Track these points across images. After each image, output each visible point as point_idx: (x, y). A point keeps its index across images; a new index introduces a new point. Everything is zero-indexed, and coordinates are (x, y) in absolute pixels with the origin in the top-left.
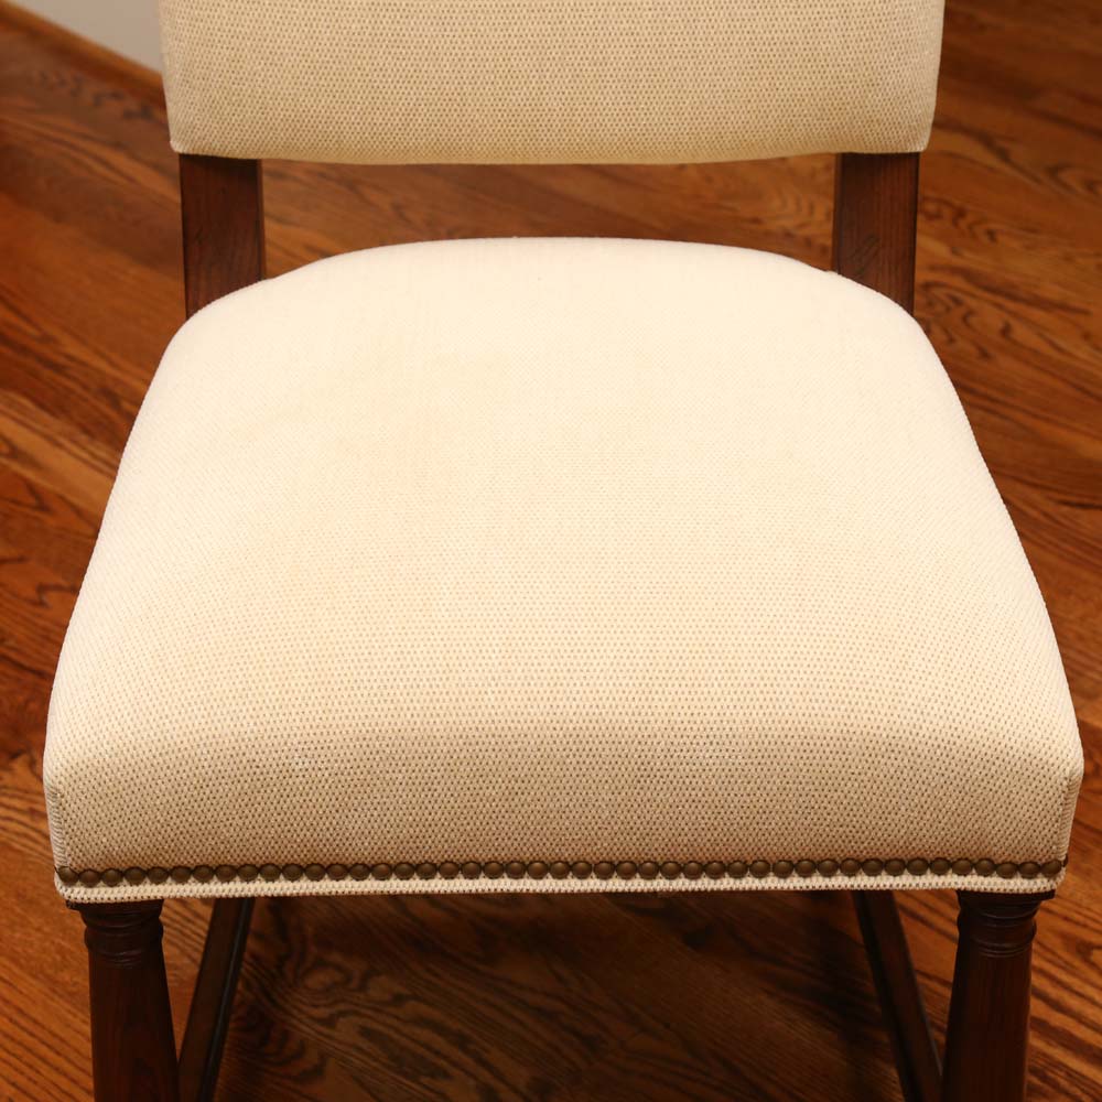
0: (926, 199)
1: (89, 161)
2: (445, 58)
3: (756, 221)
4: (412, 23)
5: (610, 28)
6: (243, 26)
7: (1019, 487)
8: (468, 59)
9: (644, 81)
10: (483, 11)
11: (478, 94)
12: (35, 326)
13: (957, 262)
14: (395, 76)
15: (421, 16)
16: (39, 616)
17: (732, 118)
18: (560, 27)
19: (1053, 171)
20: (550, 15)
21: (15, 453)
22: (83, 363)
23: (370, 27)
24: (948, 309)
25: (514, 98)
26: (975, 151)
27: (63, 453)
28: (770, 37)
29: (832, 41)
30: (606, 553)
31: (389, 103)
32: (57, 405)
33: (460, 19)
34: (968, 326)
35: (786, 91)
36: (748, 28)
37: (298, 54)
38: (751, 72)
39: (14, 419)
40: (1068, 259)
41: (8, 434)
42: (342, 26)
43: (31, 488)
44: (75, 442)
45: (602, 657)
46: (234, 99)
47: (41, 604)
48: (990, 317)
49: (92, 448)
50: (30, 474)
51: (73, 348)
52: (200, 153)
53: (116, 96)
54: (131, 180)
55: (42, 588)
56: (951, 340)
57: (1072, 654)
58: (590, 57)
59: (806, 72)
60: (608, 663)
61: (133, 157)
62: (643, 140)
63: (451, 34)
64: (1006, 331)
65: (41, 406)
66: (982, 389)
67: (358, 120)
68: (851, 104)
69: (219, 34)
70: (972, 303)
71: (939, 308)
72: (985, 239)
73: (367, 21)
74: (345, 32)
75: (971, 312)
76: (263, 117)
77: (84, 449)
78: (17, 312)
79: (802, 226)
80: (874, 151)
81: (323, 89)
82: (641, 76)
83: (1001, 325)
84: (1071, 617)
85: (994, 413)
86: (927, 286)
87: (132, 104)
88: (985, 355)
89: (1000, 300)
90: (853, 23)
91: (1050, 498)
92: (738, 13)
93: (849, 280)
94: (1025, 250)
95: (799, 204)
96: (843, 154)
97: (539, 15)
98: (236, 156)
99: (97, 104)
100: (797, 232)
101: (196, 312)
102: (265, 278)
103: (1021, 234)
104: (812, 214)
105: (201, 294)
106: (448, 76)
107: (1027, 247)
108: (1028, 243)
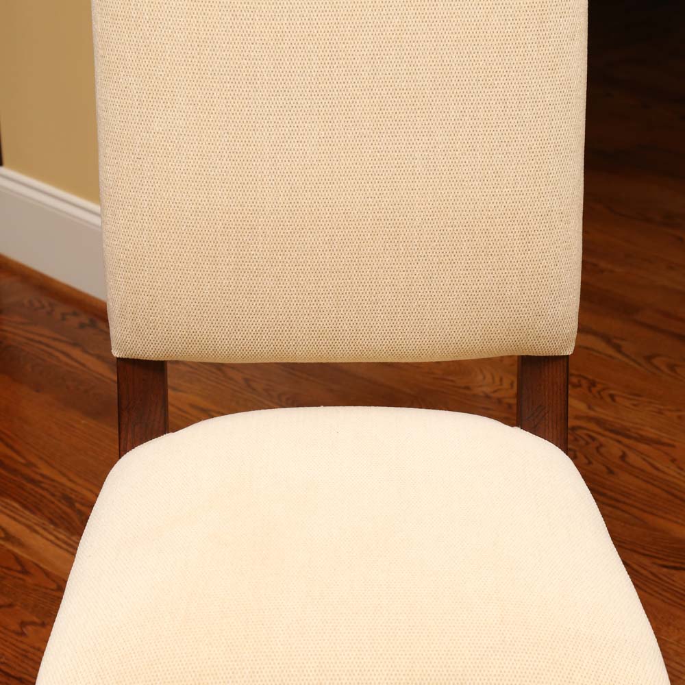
0: (572, 375)
1: (57, 354)
2: (280, 300)
3: (467, 388)
4: (260, 280)
5: (380, 282)
6: (157, 282)
7: (636, 556)
8: (293, 301)
9: (400, 313)
10: (302, 273)
11: (300, 321)
12: (24, 458)
13: (592, 413)
14: (249, 311)
15: (265, 275)
16: (22, 642)
17: (454, 335)
18: (349, 281)
19: (649, 358)
20: (343, 274)
21: (9, 537)
22: (53, 480)
23: (234, 283)
24: (587, 443)
25: (321, 324)
26: (601, 346)
27: (38, 537)
28: (477, 287)
29: (515, 290)
30: (381, 607)
31: (246, 327)
32: (34, 507)
33: (289, 277)
34: (601, 454)
35: (487, 319)
36: (463, 282)
37: (190, 299)
38: (465, 308)
39: (8, 515)
40: (660, 412)
41: (4, 525)
42: (217, 282)
43: (18, 559)
44: (45, 529)
45: (379, 675)
46: (151, 325)
47: (23, 634)
48: (614, 449)
49: (55, 533)
50: (17, 550)
51: (45, 470)
52: (130, 357)
53: (75, 314)
54: (83, 365)
55: (23, 624)
56: (590, 463)
57: (673, 664)
58: (368, 299)
59: (499, 307)
60: (383, 678)
61: (86, 352)
62: (400, 348)
63: (283, 286)
64: (623, 457)
65: (25, 507)
66: (610, 493)
67: (227, 337)
68: (527, 327)
69: (142, 287)
70: (602, 439)
71: (582, 442)
72: (609, 400)
73: (233, 279)
74: (219, 285)
75: (601, 445)
76: (168, 336)
77: (51, 533)
78: (12, 448)
79: (495, 391)
80: (542, 355)
81: (205, 319)
82: (399, 310)
83: (621, 454)
84: (671, 640)
85: (618, 508)
86: (574, 428)
87: (84, 319)
88: (611, 472)
89: (619, 438)
90: (526, 279)
91: (655, 563)
92: (457, 273)
93: (528, 432)
94: (633, 407)
95: (493, 378)
96: (522, 356)
97: (336, 275)
98: (151, 359)
99: (63, 319)
100: (493, 395)
101: (125, 453)
102: (168, 433)
103: (631, 397)
104: (501, 385)
105: (129, 443)
106: (281, 310)
107: (634, 405)
108: (635, 402)
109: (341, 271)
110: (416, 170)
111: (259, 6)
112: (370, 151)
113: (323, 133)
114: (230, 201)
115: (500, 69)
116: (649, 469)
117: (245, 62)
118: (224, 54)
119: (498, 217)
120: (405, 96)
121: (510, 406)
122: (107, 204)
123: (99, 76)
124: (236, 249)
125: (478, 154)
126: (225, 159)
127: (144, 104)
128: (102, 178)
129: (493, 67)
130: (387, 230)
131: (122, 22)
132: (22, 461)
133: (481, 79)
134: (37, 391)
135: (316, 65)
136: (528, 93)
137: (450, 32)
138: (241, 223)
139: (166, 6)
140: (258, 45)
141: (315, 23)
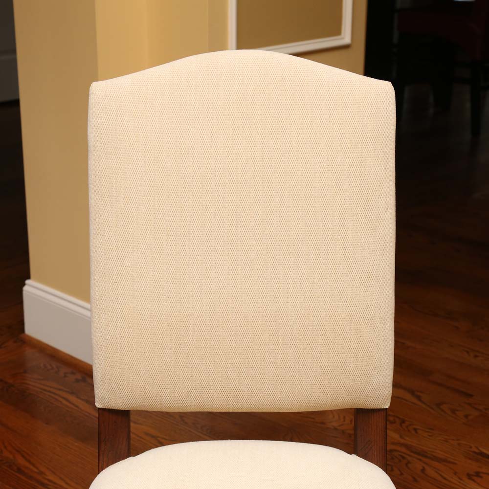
0: (389, 415)
2: (203, 372)
3: (323, 423)
4: (190, 359)
5: (266, 361)
6: (125, 360)
8: (211, 372)
9: (279, 381)
10: (217, 354)
11: (215, 385)
12: (37, 468)
13: (402, 441)
14: (183, 378)
15: (194, 356)
18: (247, 360)
19: (438, 405)
22: (55, 483)
24: (400, 461)
25: (229, 387)
26: (408, 396)
28: (328, 365)
31: (181, 389)
33: (209, 357)
34: (409, 468)
36: (319, 361)
37: (146, 371)
38: (321, 378)
40: (446, 441)
42: (163, 360)
46: (121, 387)
48: (417, 465)
51: (51, 477)
52: (107, 408)
53: (73, 373)
54: (77, 407)
56: (402, 474)
58: (259, 372)
59: (342, 377)
61: (78, 397)
62: (279, 403)
63: (205, 363)
64: (423, 470)
67: (169, 395)
68: (360, 390)
70: (409, 458)
71: (396, 460)
72: (413, 432)
74: (164, 362)
75: (409, 462)
76: (132, 394)
78: (30, 462)
79: (340, 426)
81: (155, 384)
82: (278, 379)
83: (421, 468)
86: (391, 451)
87: (79, 376)
88: (415, 480)
89: (420, 457)
90: (359, 360)
92: (315, 356)
93: (361, 458)
94: (428, 437)
95: (339, 417)
96: (357, 409)
97: (239, 356)
98: (120, 409)
99: (65, 376)
100: (339, 428)
101: (102, 470)
102: (130, 457)
103: (427, 430)
104: (344, 421)
105: (104, 463)
106: (204, 378)
107: (430, 436)
108: (430, 434)
109: (242, 354)
110: (289, 290)
111: (192, 190)
112: (261, 279)
113: (231, 267)
114: (173, 309)
115: (341, 229)
116: (440, 478)
117: (183, 223)
118: (170, 218)
119: (341, 320)
120: (282, 245)
121: (350, 435)
122: (95, 311)
123: (92, 232)
124: (176, 339)
125: (328, 281)
126: (169, 283)
127: (120, 249)
128: (92, 294)
129: (337, 228)
130: (271, 328)
131: (107, 199)
132: (35, 470)
133: (330, 235)
134: (47, 424)
135: (227, 225)
136: (359, 244)
137: (310, 206)
138: (179, 323)
139: (134, 190)
140: (191, 213)
141: (227, 200)
